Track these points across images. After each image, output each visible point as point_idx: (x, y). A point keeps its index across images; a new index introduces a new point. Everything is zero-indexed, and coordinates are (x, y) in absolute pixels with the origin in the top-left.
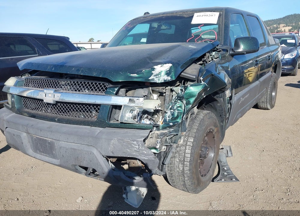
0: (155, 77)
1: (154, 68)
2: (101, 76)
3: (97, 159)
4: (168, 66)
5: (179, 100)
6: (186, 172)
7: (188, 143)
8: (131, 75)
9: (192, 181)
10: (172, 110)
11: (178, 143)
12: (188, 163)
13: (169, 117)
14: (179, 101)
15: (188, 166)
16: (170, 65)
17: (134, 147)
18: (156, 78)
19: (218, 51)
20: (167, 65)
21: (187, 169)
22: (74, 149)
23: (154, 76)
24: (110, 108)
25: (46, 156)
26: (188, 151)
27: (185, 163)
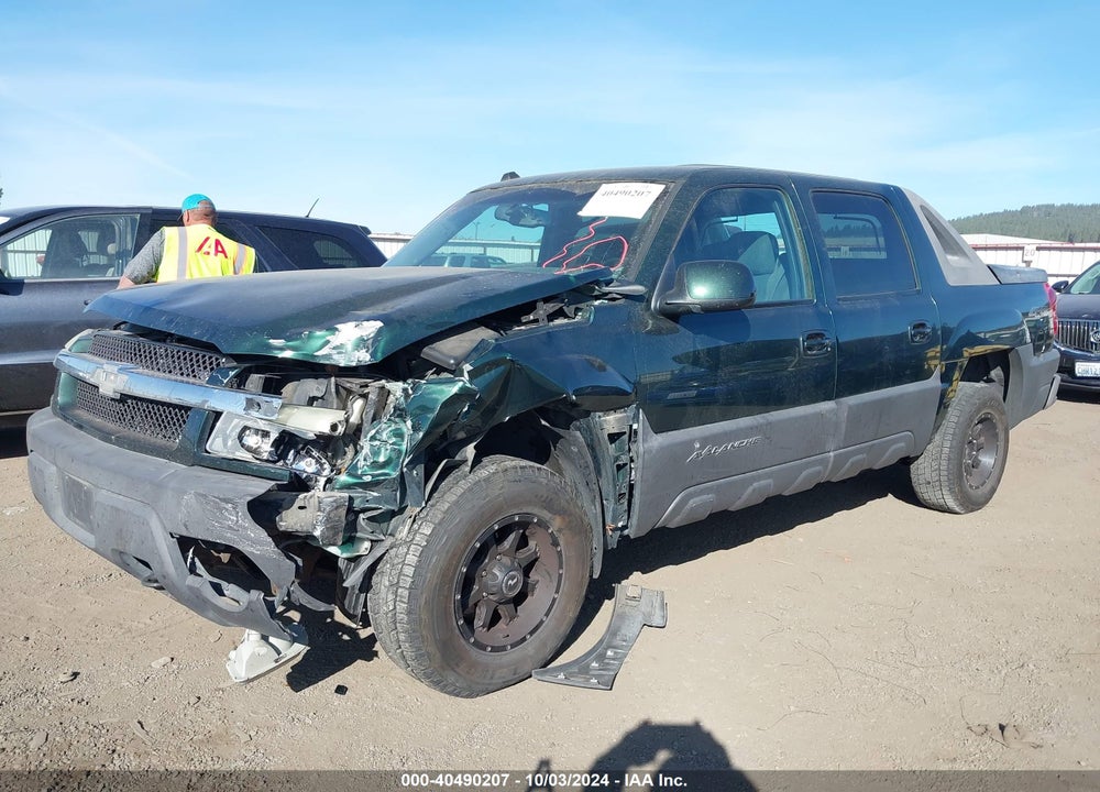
0: (335, 352)
1: (337, 329)
2: (204, 340)
3: (153, 537)
4: (372, 327)
5: (399, 416)
6: (400, 616)
7: (418, 538)
8: (271, 341)
9: (419, 649)
10: (375, 443)
11: (397, 535)
12: (406, 592)
13: (365, 460)
14: (397, 420)
15: (405, 601)
16: (379, 324)
17: (226, 519)
18: (338, 353)
19: (609, 300)
20: (372, 322)
21: (401, 607)
22: (117, 510)
23: (334, 348)
24: (207, 418)
25: (82, 527)
26: (412, 559)
27: (400, 590)
